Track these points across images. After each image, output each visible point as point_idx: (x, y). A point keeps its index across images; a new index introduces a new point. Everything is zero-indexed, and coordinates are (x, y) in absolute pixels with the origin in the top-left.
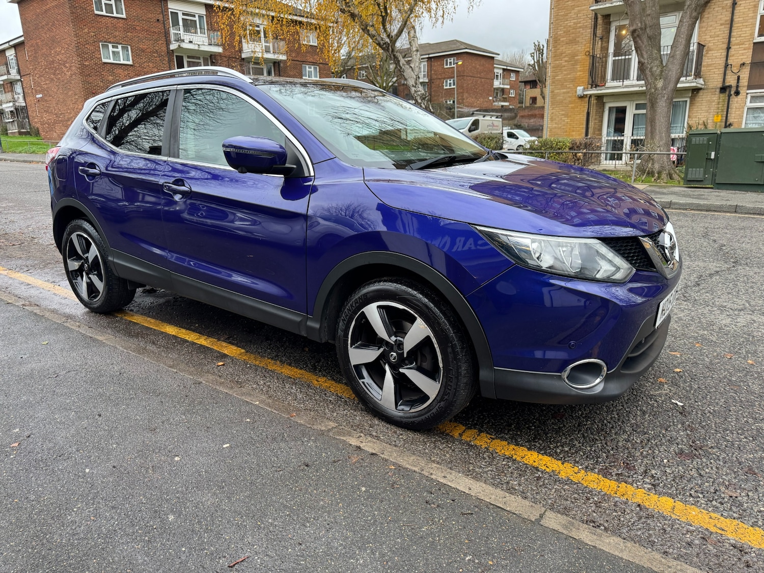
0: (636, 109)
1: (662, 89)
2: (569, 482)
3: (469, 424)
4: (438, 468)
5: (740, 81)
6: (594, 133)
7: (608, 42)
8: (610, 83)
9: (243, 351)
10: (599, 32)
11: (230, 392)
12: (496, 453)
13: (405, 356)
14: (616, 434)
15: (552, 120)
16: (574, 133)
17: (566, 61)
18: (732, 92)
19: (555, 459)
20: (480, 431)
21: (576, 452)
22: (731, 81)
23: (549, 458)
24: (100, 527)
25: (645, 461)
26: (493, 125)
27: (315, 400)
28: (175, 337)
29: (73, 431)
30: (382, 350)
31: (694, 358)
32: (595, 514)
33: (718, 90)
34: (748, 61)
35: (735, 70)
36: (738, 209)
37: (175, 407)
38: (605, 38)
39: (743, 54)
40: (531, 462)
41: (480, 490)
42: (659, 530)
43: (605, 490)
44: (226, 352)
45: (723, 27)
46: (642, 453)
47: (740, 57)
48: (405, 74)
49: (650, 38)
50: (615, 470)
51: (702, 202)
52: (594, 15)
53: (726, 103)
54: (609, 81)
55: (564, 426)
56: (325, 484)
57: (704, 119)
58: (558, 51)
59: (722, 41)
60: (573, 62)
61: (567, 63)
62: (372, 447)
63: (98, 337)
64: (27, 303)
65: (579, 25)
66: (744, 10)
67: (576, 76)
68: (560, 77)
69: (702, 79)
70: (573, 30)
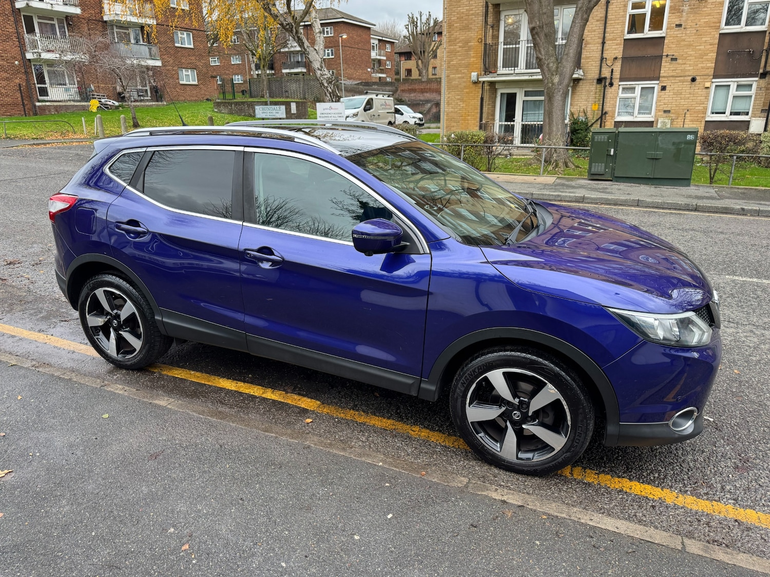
0: (525, 96)
1: (558, 84)
2: (676, 507)
4: (579, 511)
5: (614, 73)
6: (488, 118)
7: (499, 31)
8: (501, 71)
9: (319, 402)
10: (490, 20)
11: (347, 454)
12: (609, 487)
13: (530, 414)
14: (682, 455)
15: (448, 104)
16: (470, 117)
17: (460, 47)
18: (607, 84)
19: (654, 486)
20: (584, 468)
21: (665, 477)
22: (606, 73)
23: (650, 486)
25: (717, 478)
26: (386, 105)
27: (426, 452)
28: (238, 393)
30: (503, 409)
32: (712, 534)
33: (595, 81)
34: (620, 56)
35: (609, 63)
36: (640, 204)
37: (308, 478)
38: (496, 26)
39: (615, 49)
40: (639, 493)
41: (623, 527)
42: (761, 540)
43: (706, 510)
44: (303, 406)
45: (599, 23)
46: (711, 471)
47: (613, 52)
48: (309, 57)
49: (546, 35)
51: (610, 197)
52: (485, 3)
53: (602, 93)
54: (499, 68)
56: (503, 543)
57: (584, 107)
58: (452, 36)
59: (598, 35)
60: (467, 48)
61: (461, 49)
62: (514, 499)
63: (157, 402)
64: (34, 363)
65: (471, 12)
66: (616, 9)
67: (470, 62)
68: (455, 62)
69: (581, 70)
70: (466, 17)
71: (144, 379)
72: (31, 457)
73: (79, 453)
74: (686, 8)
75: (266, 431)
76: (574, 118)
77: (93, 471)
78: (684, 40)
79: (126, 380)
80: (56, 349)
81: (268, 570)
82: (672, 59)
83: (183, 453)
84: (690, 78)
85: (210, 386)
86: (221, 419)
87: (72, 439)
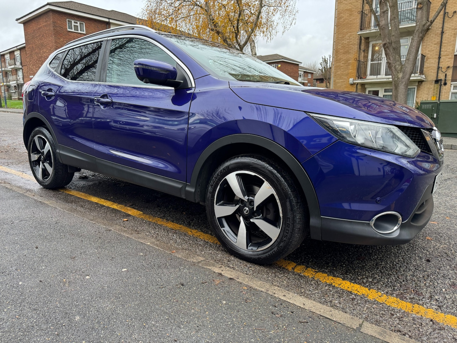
0: (385, 92)
1: (401, 78)
2: (375, 302)
3: (298, 262)
4: (279, 290)
5: (447, 77)
7: (368, 53)
8: (369, 77)
9: (142, 213)
10: (363, 47)
11: (130, 236)
12: (320, 281)
13: (255, 210)
14: (404, 271)
18: (442, 83)
19: (363, 286)
20: (307, 267)
21: (378, 282)
22: (441, 76)
23: (359, 286)
24: (21, 324)
25: (429, 290)
27: (189, 243)
28: (97, 203)
29: (16, 257)
30: (238, 206)
31: (447, 225)
32: (400, 326)
33: (434, 82)
34: (452, 65)
36: (452, 147)
37: (91, 244)
38: (366, 51)
39: (448, 61)
40: (346, 288)
41: (311, 305)
42: (451, 339)
43: (404, 309)
45: (436, 45)
46: (425, 284)
47: (446, 63)
49: (394, 49)
50: (408, 295)
52: (359, 37)
53: (439, 89)
54: (368, 75)
55: (366, 265)
56: (195, 298)
57: (425, 99)
58: (338, 57)
59: (435, 53)
60: (347, 64)
61: (343, 65)
62: (230, 274)
63: (45, 202)
65: (351, 43)
66: (448, 36)
67: (349, 72)
68: (339, 73)
69: (424, 75)
70: (347, 46)
76: (418, 106)
85: (84, 199)
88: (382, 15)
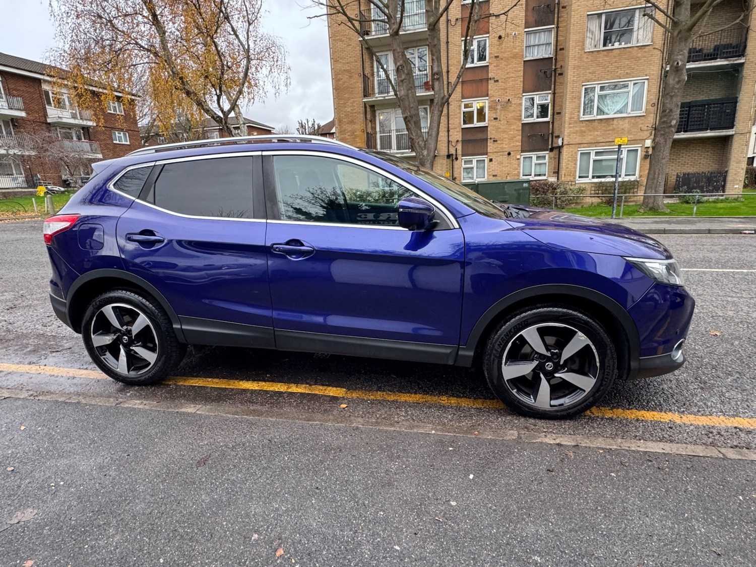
1: (426, 156)
5: (457, 151)
7: (375, 124)
9: (344, 389)
10: (369, 117)
12: (627, 418)
13: (562, 363)
14: (659, 385)
17: (349, 135)
18: (454, 158)
19: (658, 412)
22: (452, 151)
25: (696, 398)
27: (465, 416)
28: (264, 391)
30: (535, 363)
33: (446, 157)
34: (460, 139)
38: (373, 121)
39: (457, 135)
40: (652, 419)
43: (709, 424)
44: (331, 394)
47: (455, 137)
52: (363, 105)
53: (451, 165)
59: (444, 126)
60: (354, 136)
61: (349, 137)
62: (567, 441)
63: (183, 410)
64: (31, 393)
65: (354, 111)
66: (454, 108)
70: (351, 115)
71: (159, 392)
72: (53, 488)
73: (113, 473)
74: (499, 107)
75: (308, 420)
77: (136, 490)
78: (500, 128)
79: (141, 395)
80: (53, 378)
81: (383, 558)
82: (494, 141)
83: (233, 453)
84: (507, 153)
85: (232, 389)
86: (259, 416)
87: (100, 460)
88: (401, 84)
